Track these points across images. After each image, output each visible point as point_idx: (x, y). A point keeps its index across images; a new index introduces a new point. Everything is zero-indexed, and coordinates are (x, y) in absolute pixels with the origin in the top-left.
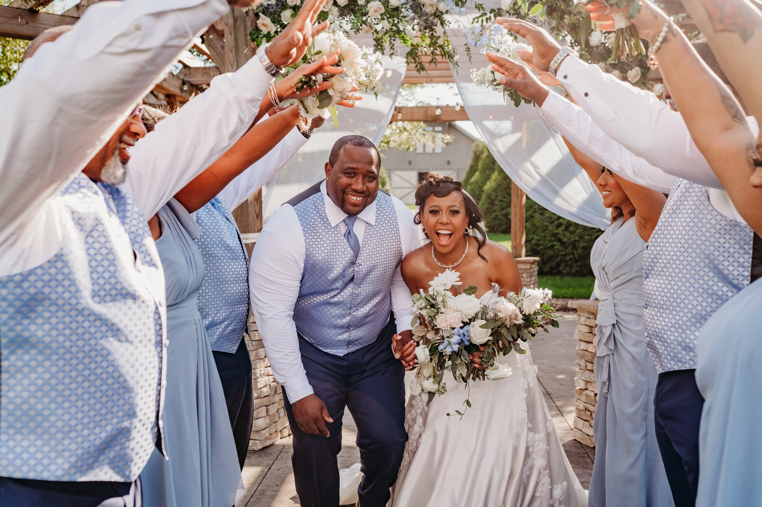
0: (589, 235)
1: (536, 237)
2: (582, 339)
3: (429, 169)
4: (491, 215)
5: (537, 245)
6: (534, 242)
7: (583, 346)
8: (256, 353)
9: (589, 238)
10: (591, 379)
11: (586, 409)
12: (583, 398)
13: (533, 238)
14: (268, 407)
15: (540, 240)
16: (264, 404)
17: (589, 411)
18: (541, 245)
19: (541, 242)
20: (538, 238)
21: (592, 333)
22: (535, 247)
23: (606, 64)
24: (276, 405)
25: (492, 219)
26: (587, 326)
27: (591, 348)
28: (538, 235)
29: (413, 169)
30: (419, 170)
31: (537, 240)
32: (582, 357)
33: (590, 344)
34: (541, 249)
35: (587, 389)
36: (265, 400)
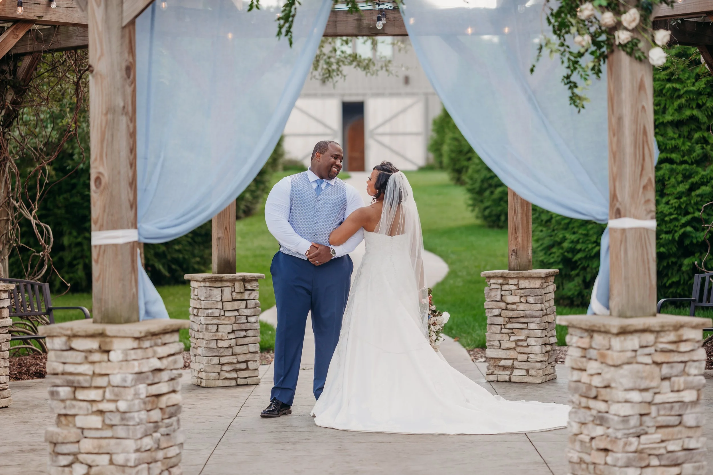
0: (667, 233)
1: (571, 237)
2: (575, 366)
3: (364, 95)
4: (492, 193)
5: (574, 251)
6: (566, 245)
7: (576, 375)
8: (135, 390)
9: (669, 237)
10: (585, 419)
11: (581, 461)
12: (577, 446)
13: (564, 239)
14: (151, 465)
15: (578, 242)
16: (146, 461)
17: (585, 463)
18: (580, 251)
19: (579, 247)
20: (573, 237)
21: (585, 357)
22: (570, 255)
23: (593, 6)
24: (159, 464)
25: (494, 201)
26: (579, 347)
27: (584, 377)
28: (574, 233)
29: (330, 95)
30: (343, 95)
31: (572, 242)
32: (576, 390)
33: (584, 373)
34: (580, 259)
35: (581, 434)
36: (145, 454)
